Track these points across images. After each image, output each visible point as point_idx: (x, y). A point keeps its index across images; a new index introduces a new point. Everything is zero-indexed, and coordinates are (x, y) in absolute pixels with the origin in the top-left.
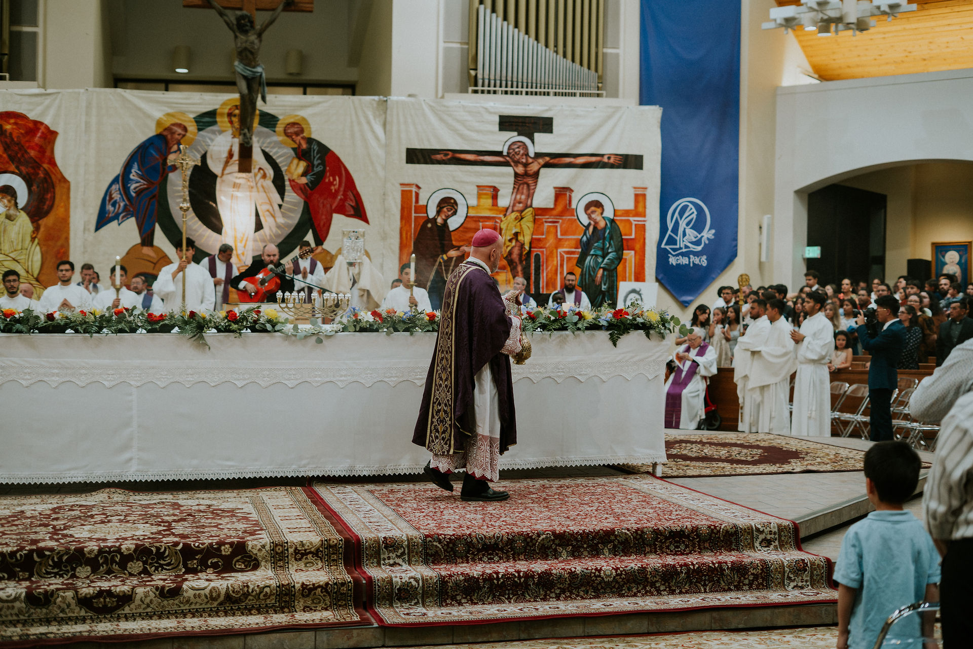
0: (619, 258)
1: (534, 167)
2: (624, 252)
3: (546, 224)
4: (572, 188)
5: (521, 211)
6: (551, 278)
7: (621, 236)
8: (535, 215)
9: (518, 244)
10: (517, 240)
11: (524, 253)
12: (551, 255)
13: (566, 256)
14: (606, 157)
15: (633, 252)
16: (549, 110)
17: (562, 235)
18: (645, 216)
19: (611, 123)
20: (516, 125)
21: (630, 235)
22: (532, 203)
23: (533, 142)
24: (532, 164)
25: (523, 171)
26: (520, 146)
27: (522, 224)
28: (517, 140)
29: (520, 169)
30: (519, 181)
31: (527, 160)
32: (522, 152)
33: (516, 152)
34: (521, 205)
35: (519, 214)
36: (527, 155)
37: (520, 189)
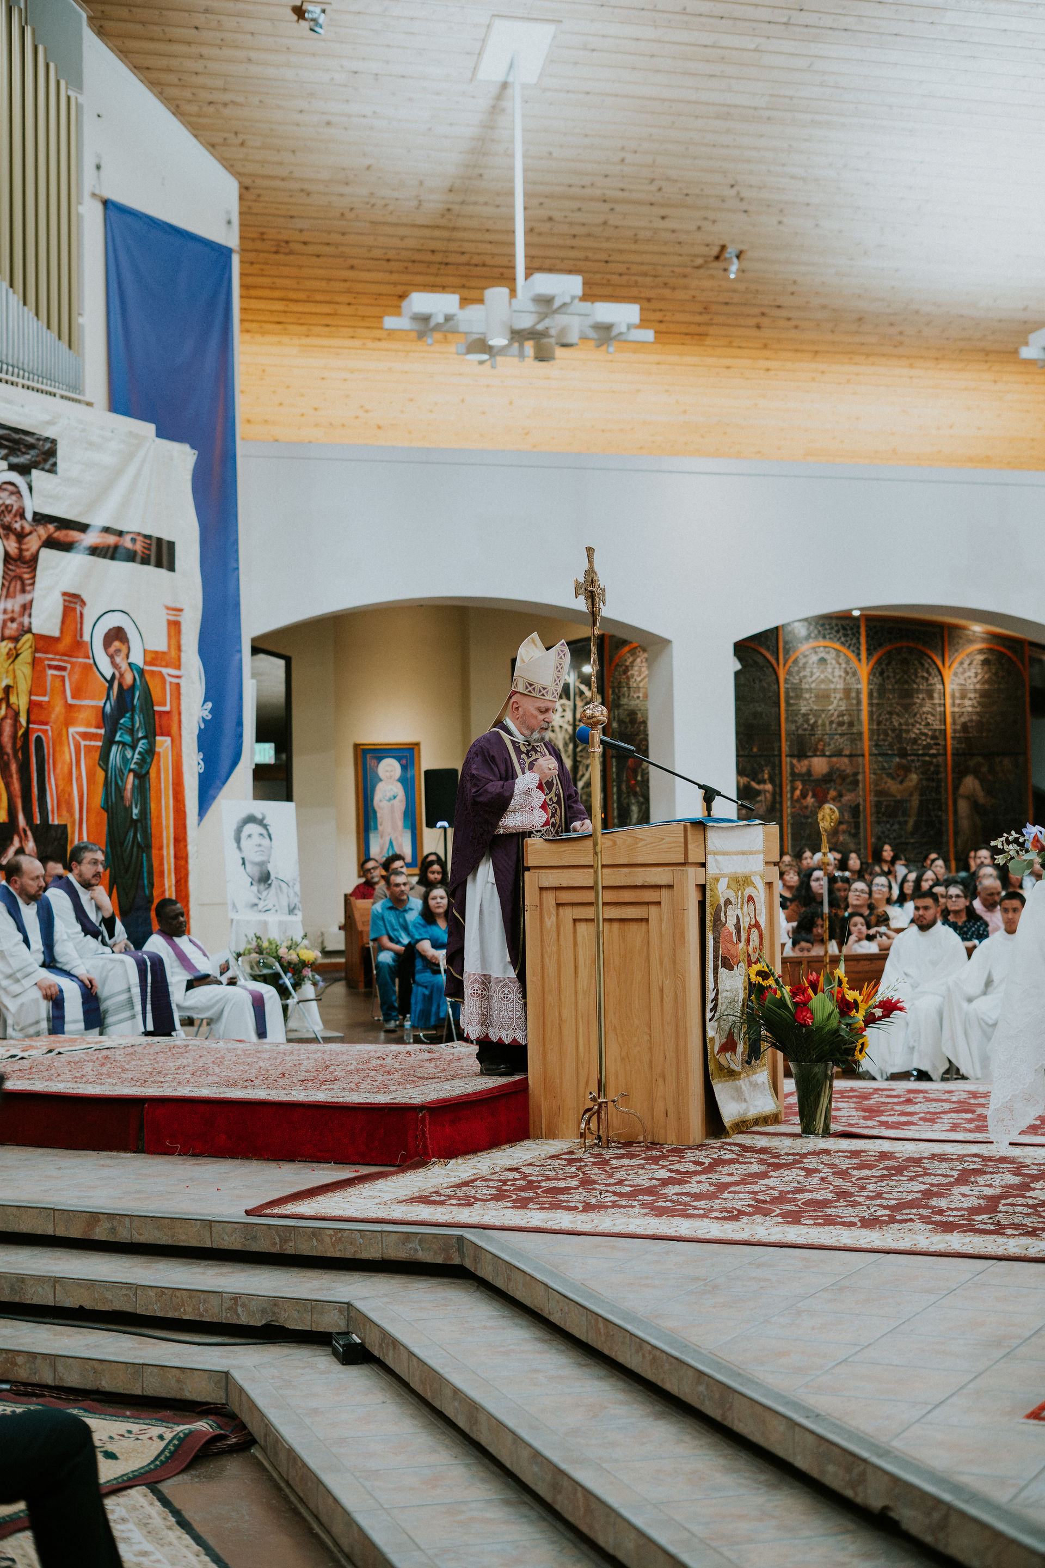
0: (151, 752)
1: (32, 543)
2: (158, 738)
3: (51, 672)
4: (84, 597)
5: (15, 639)
6: (63, 790)
7: (153, 706)
8: (36, 650)
9: (11, 713)
10: (9, 705)
11: (20, 733)
12: (59, 739)
13: (83, 743)
14: (128, 538)
15: (168, 739)
16: (51, 423)
17: (73, 697)
18: (178, 667)
19: (132, 470)
20: (6, 447)
21: (164, 705)
22: (30, 623)
23: (30, 489)
24: (29, 538)
25: (16, 551)
26: (12, 493)
27: (16, 667)
28: (7, 480)
29: (12, 546)
30: (10, 573)
31: (22, 528)
32: (15, 508)
33: (7, 506)
34: (14, 625)
35: (11, 645)
36: (22, 515)
37: (11, 589)
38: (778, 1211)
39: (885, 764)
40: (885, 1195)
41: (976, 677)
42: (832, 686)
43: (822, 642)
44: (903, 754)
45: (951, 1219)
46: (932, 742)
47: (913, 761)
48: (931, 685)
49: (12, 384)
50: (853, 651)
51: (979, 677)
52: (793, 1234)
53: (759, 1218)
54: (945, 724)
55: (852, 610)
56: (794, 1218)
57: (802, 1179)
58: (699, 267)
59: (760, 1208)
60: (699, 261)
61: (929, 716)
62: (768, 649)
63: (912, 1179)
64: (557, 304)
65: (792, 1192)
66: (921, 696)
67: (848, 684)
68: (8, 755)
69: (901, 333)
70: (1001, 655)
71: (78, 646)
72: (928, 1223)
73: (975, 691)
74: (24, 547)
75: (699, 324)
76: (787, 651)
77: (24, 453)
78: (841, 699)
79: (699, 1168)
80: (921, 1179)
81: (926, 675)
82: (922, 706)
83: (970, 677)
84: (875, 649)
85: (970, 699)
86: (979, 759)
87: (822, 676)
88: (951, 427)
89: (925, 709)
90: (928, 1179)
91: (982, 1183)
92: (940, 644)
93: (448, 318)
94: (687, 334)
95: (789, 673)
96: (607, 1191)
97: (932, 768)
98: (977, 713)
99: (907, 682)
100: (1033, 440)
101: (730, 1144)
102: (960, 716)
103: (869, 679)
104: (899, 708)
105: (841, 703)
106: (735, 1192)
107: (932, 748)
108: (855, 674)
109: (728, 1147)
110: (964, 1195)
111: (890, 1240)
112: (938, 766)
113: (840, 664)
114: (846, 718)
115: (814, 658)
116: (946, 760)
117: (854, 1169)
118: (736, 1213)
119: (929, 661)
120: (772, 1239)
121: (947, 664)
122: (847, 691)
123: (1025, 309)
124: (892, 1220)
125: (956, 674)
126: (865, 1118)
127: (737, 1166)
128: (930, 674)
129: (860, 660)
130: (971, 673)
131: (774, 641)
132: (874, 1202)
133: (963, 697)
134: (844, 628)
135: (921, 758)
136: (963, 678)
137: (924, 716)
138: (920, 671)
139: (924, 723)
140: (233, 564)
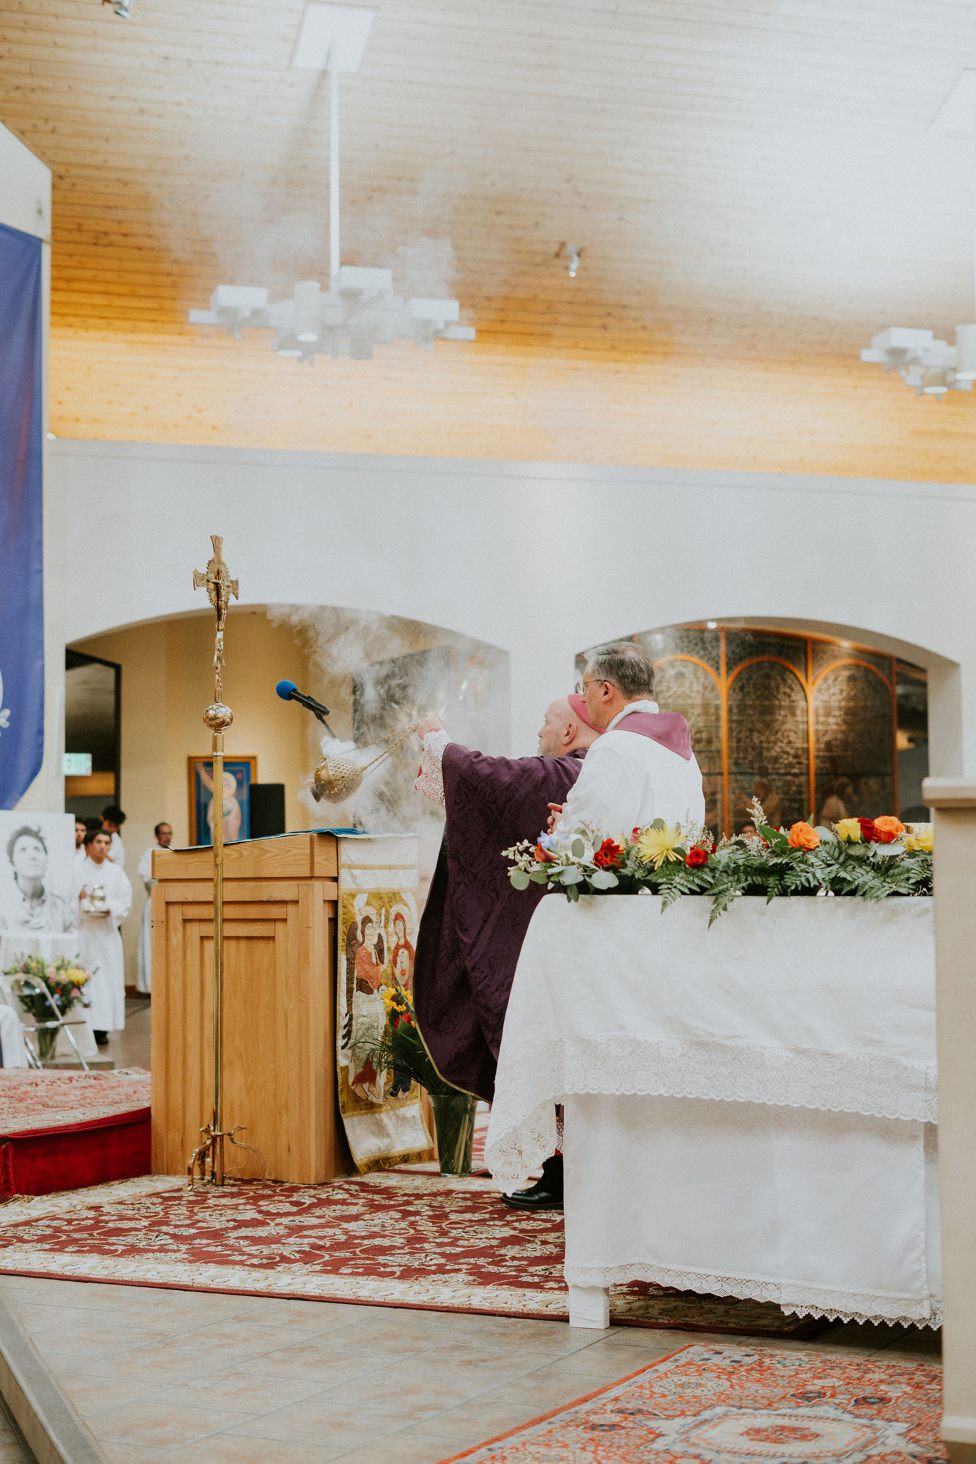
39: (745, 783)
41: (841, 693)
42: (690, 701)
43: (680, 656)
44: (763, 772)
46: (794, 761)
47: (774, 780)
48: (793, 701)
50: (712, 666)
51: (845, 694)
54: (808, 742)
55: (707, 621)
61: (792, 734)
66: (783, 713)
67: (707, 700)
70: (867, 671)
73: (840, 708)
78: (699, 715)
81: (788, 690)
82: (783, 723)
83: (834, 694)
84: (735, 664)
85: (835, 716)
86: (845, 780)
87: (680, 691)
89: (788, 726)
92: (803, 659)
97: (794, 788)
98: (842, 732)
99: (767, 699)
102: (824, 735)
103: (728, 695)
104: (759, 725)
105: (699, 719)
107: (794, 767)
108: (713, 689)
112: (799, 786)
113: (698, 678)
114: (704, 735)
115: (671, 672)
116: (808, 780)
119: (792, 676)
121: (810, 679)
122: (706, 707)
125: (820, 691)
128: (792, 690)
129: (719, 674)
130: (836, 690)
133: (828, 714)
134: (701, 641)
135: (782, 778)
136: (826, 694)
137: (786, 734)
138: (782, 686)
139: (785, 741)
140: (37, 566)
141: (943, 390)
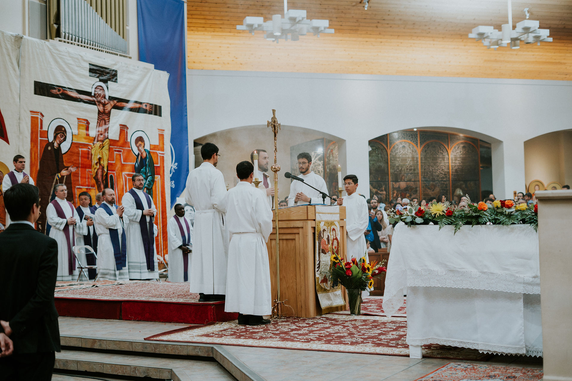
0: (153, 181)
1: (108, 107)
2: (155, 176)
3: (116, 153)
4: (128, 126)
5: (103, 141)
6: (120, 194)
7: (154, 164)
8: (110, 145)
9: (101, 167)
10: (100, 164)
11: (104, 174)
12: (119, 176)
13: (128, 178)
14: (144, 105)
15: (159, 176)
16: (115, 64)
17: (124, 161)
18: (163, 150)
19: (145, 81)
20: (98, 73)
21: (157, 164)
22: (108, 135)
23: (108, 88)
24: (107, 105)
25: (103, 110)
26: (101, 90)
27: (103, 151)
28: (99, 85)
29: (101, 108)
30: (100, 118)
31: (105, 102)
32: (102, 95)
33: (99, 94)
34: (102, 136)
35: (101, 143)
36: (105, 97)
37: (101, 123)
38: (325, 339)
39: (427, 184)
40: (365, 335)
41: (460, 152)
42: (408, 156)
43: (403, 140)
44: (433, 180)
45: (382, 342)
46: (444, 176)
47: (437, 183)
48: (444, 155)
49: (102, 51)
50: (415, 144)
51: (462, 152)
52: (325, 347)
53: (316, 342)
54: (449, 170)
55: (413, 128)
56: (329, 342)
57: (340, 329)
58: (354, 6)
59: (319, 339)
60: (354, 4)
61: (443, 167)
62: (384, 142)
63: (378, 329)
64: (297, 20)
65: (334, 333)
66: (440, 159)
67: (413, 155)
68: (100, 182)
69: (429, 29)
70: (470, 144)
71: (126, 143)
72: (373, 344)
73: (460, 157)
74: (105, 108)
75: (355, 26)
76: (391, 144)
77: (105, 75)
78: (411, 161)
79: (308, 325)
80: (381, 329)
81: (442, 152)
82: (440, 163)
83: (458, 153)
84: (423, 143)
85: (458, 160)
86: (462, 182)
87: (404, 153)
88: (450, 62)
89: (442, 164)
90: (384, 329)
91: (402, 330)
92: (447, 140)
93: (259, 25)
94: (351, 30)
95: (391, 151)
96: (270, 333)
97: (444, 186)
98: (461, 166)
99: (435, 155)
100: (480, 66)
101: (323, 317)
102: (454, 167)
103: (421, 153)
104: (432, 164)
105: (411, 162)
106: (314, 333)
107: (444, 178)
108: (416, 151)
109: (322, 318)
110: (392, 335)
111: (356, 349)
112: (446, 185)
113: (410, 148)
114: (412, 168)
115: (401, 146)
116: (449, 183)
117: (361, 326)
118: (310, 340)
119: (443, 147)
120: (316, 349)
121: (450, 148)
122: (413, 158)
123: (474, 19)
124: (362, 342)
125: (453, 152)
126: (377, 309)
127: (321, 325)
128: (443, 151)
129: (417, 147)
130: (458, 151)
131: (386, 140)
132: (360, 337)
133: (456, 160)
134: (412, 135)
135: (440, 182)
136: (455, 153)
137: (441, 167)
138: (439, 150)
139: (441, 169)
140: (185, 114)
141: (497, 47)
